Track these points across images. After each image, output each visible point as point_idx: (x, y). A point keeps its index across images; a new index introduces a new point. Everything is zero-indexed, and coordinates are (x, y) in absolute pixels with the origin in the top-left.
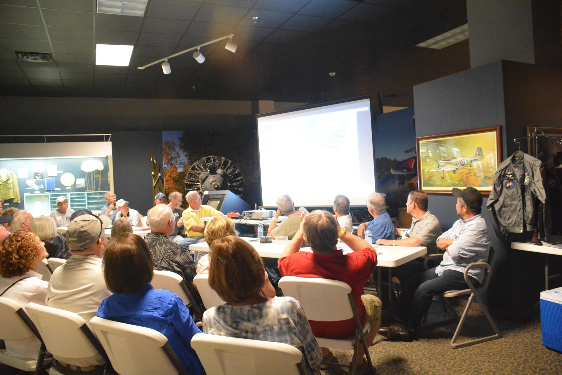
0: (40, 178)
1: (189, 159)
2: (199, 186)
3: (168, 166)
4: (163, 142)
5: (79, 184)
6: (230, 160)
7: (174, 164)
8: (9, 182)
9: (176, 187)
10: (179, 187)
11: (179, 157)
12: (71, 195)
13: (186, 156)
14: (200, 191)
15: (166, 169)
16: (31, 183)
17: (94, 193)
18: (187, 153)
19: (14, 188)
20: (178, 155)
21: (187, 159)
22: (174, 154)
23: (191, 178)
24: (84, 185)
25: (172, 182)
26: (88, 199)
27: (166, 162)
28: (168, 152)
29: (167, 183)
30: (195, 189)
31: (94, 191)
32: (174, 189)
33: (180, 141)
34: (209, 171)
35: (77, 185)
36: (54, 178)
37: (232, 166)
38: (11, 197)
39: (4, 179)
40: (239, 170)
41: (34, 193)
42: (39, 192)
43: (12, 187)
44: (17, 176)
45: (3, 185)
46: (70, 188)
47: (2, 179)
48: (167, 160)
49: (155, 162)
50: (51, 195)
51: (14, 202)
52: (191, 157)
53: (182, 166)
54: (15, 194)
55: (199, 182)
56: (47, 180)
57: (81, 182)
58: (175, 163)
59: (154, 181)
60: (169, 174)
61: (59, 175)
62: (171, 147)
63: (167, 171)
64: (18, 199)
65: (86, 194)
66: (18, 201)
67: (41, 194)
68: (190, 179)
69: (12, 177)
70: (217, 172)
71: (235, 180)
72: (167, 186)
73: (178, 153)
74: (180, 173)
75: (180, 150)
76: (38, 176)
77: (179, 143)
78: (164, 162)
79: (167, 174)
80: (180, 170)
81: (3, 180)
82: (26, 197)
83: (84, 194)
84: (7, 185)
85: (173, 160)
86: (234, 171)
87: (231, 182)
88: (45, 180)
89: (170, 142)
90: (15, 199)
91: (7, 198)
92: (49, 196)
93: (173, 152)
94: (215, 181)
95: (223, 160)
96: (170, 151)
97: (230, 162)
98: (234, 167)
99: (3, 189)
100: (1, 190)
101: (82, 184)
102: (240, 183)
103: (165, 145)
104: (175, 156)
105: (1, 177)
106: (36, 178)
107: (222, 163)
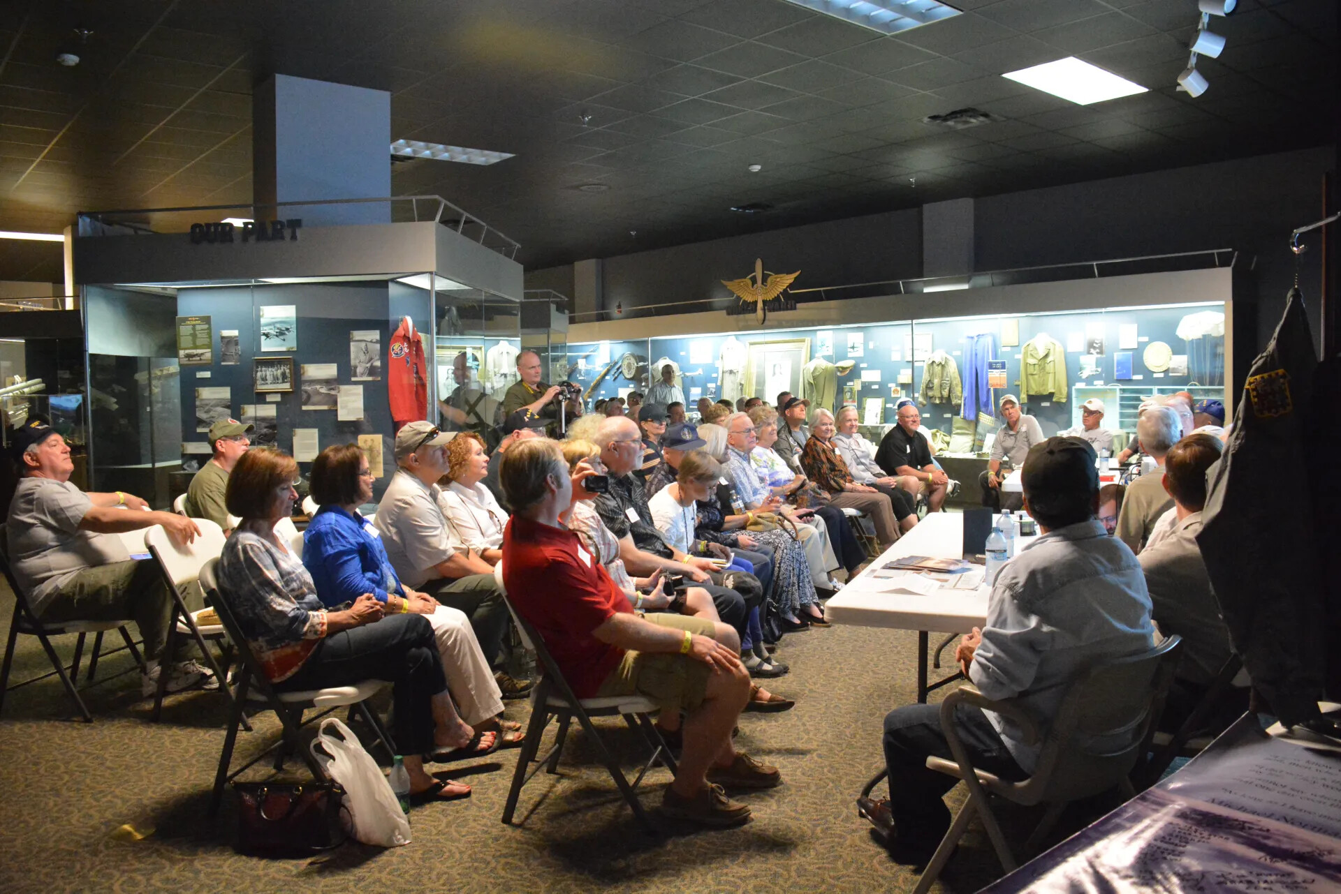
0: (1098, 353)
5: (1177, 367)
8: (1049, 359)
12: (1160, 391)
16: (1087, 363)
17: (1202, 389)
19: (1056, 373)
24: (1186, 371)
31: (1202, 384)
35: (1172, 370)
36: (1131, 353)
38: (1051, 391)
39: (1042, 355)
41: (1093, 385)
42: (1102, 382)
43: (1053, 370)
44: (1065, 348)
45: (1039, 366)
46: (1162, 375)
47: (1037, 353)
50: (1122, 390)
51: (1054, 400)
54: (1057, 385)
56: (1118, 356)
57: (1180, 363)
61: (1141, 347)
64: (1061, 394)
66: (1060, 398)
67: (1105, 387)
76: (1095, 348)
82: (1078, 390)
84: (1045, 364)
88: (1115, 356)
90: (1056, 395)
91: (1045, 393)
92: (1118, 391)
99: (1038, 373)
100: (1036, 375)
101: (1183, 368)
105: (1036, 349)
106: (1091, 352)
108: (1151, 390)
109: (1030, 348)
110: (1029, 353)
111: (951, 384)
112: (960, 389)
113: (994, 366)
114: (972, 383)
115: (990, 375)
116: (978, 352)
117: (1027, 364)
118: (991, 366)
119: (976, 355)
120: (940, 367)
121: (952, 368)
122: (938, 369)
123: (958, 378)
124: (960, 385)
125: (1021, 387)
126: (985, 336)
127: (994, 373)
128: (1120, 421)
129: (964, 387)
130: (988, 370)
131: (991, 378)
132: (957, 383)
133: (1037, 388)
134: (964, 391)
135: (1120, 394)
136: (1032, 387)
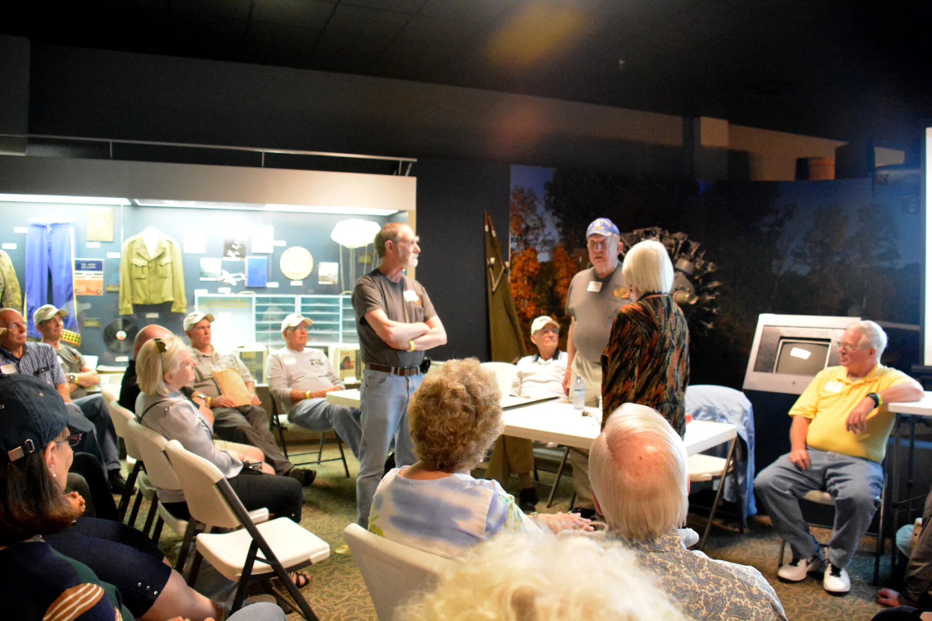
0: (237, 256)
1: (564, 234)
3: (518, 245)
4: (512, 190)
5: (326, 276)
6: (694, 241)
7: (532, 243)
8: (164, 261)
9: (534, 295)
10: (539, 297)
11: (543, 226)
12: (304, 301)
13: (558, 225)
15: (513, 252)
16: (212, 268)
18: (559, 220)
19: (173, 278)
20: (542, 223)
21: (560, 234)
22: (533, 220)
24: (336, 280)
25: (526, 282)
26: (344, 311)
27: (516, 237)
28: (520, 213)
29: (514, 285)
32: (529, 300)
33: (547, 192)
35: (320, 278)
36: (265, 257)
37: (702, 254)
38: (167, 300)
39: (153, 255)
40: (715, 266)
41: (217, 292)
42: (229, 289)
43: (170, 275)
44: (182, 249)
45: (149, 268)
46: (300, 283)
47: (147, 252)
48: (517, 233)
49: (494, 233)
50: (257, 298)
51: (173, 310)
52: (568, 231)
53: (547, 248)
54: (176, 292)
56: (250, 260)
57: (330, 271)
58: (532, 240)
59: (493, 279)
60: (520, 264)
61: (278, 253)
62: (528, 204)
63: (516, 259)
64: (182, 303)
65: (341, 301)
66: (181, 308)
67: (233, 295)
69: (171, 248)
71: (705, 287)
72: (514, 291)
73: (540, 219)
74: (543, 264)
75: (546, 211)
76: (233, 250)
77: (545, 195)
78: (510, 236)
79: (514, 264)
80: (543, 257)
81: (150, 257)
82: (201, 299)
83: (336, 301)
84: (160, 267)
85: (530, 232)
86: (704, 267)
87: (699, 291)
88: (246, 260)
89: (526, 191)
90: (174, 304)
91: (157, 301)
92: (254, 301)
93: (530, 216)
94: (682, 289)
95: (683, 239)
96: (526, 211)
97: (694, 246)
98: (704, 258)
99: (147, 277)
100: (144, 279)
101: (333, 276)
102: (717, 297)
103: (514, 198)
104: (535, 225)
105: (145, 247)
106: (228, 254)
107: (680, 246)
108: (294, 298)
109: (137, 245)
110: (134, 252)
111: (4, 288)
112: (19, 296)
113: (84, 266)
114: (42, 286)
115: (75, 278)
116: (53, 245)
117: (131, 266)
118: (79, 267)
119: (49, 250)
121: (6, 266)
123: (15, 281)
124: (19, 290)
125: (121, 294)
126: (64, 226)
127: (84, 275)
128: (257, 334)
129: (28, 293)
130: (74, 271)
131: (80, 283)
132: (15, 287)
133: (146, 296)
134: (28, 298)
135: (257, 303)
136: (138, 295)
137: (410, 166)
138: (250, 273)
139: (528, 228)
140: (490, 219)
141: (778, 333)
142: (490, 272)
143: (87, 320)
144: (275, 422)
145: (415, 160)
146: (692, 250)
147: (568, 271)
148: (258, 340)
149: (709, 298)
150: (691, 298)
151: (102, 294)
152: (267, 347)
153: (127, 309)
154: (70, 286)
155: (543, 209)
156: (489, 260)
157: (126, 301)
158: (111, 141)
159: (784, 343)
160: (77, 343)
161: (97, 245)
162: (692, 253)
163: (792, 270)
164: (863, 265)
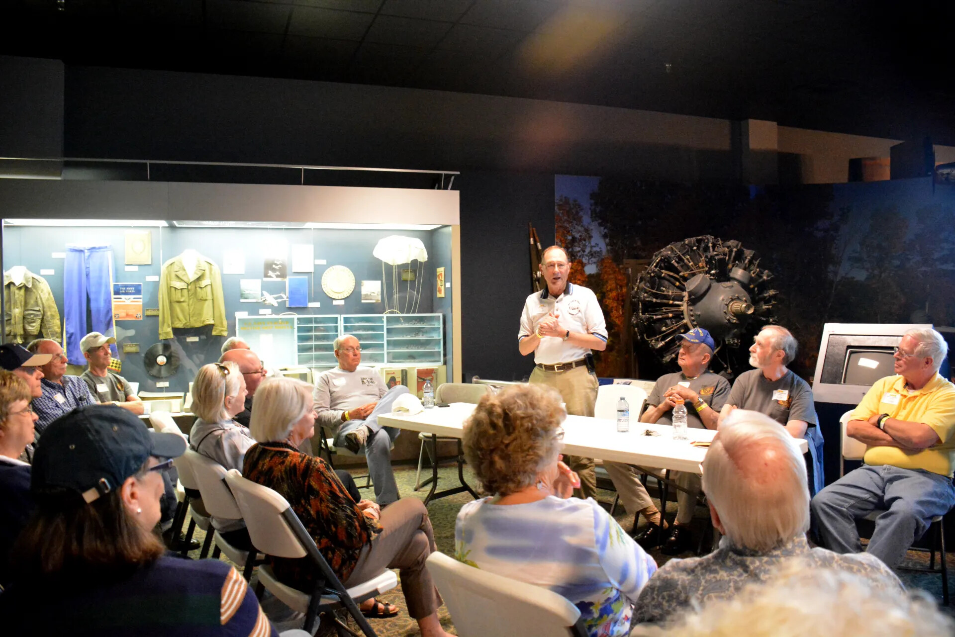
0: (277, 276)
1: (611, 245)
2: (682, 308)
4: (556, 201)
5: (369, 294)
6: (748, 248)
7: (579, 255)
8: (203, 283)
11: (591, 237)
12: (346, 320)
13: (605, 236)
14: (685, 321)
16: (252, 288)
17: (402, 317)
18: (606, 230)
19: (213, 300)
20: (589, 234)
21: (607, 245)
22: (580, 232)
23: (664, 289)
24: (379, 298)
26: (389, 331)
28: (566, 224)
30: (670, 315)
31: (402, 312)
33: (593, 201)
34: (713, 272)
35: (363, 297)
36: (306, 277)
37: (757, 262)
38: (207, 323)
39: (192, 277)
40: (770, 273)
41: (258, 314)
42: (270, 311)
44: (222, 270)
45: (189, 291)
46: (342, 303)
47: (186, 275)
49: (539, 247)
50: (298, 319)
51: (214, 333)
52: (615, 241)
53: (594, 260)
54: (217, 314)
55: (682, 300)
56: (290, 279)
57: (372, 289)
58: (579, 251)
61: (319, 272)
62: (573, 214)
64: (222, 326)
65: (385, 320)
66: (222, 331)
67: (274, 316)
68: (658, 289)
70: (731, 275)
71: (761, 296)
73: (587, 230)
74: (591, 276)
75: (593, 221)
76: (274, 270)
77: (591, 205)
80: (590, 269)
81: (189, 280)
82: (239, 320)
83: (381, 319)
84: (198, 289)
85: (576, 244)
86: (759, 275)
87: (755, 301)
88: (287, 280)
89: (571, 202)
90: (214, 327)
91: (198, 325)
92: (296, 321)
93: (576, 226)
94: (738, 298)
95: (736, 247)
96: (571, 222)
97: (749, 254)
98: (759, 266)
99: (187, 300)
100: (183, 302)
101: (376, 294)
102: (773, 305)
103: (560, 210)
104: (580, 236)
105: (185, 270)
106: (269, 275)
107: (734, 254)
108: (337, 318)
109: (176, 267)
110: (173, 274)
111: (43, 315)
112: (58, 322)
113: (122, 290)
114: (81, 313)
115: (114, 303)
116: (91, 270)
117: (170, 288)
118: (117, 293)
119: (87, 275)
120: (22, 292)
121: (45, 292)
122: (19, 295)
123: (53, 307)
124: (58, 317)
125: (160, 318)
126: (102, 250)
127: (123, 299)
128: (299, 355)
129: (68, 319)
130: (113, 296)
131: (118, 307)
132: (53, 313)
133: (186, 319)
134: (67, 325)
135: (298, 324)
136: (178, 318)
137: (453, 178)
138: (291, 293)
139: (574, 240)
140: (535, 231)
141: (844, 342)
142: (536, 286)
143: (126, 346)
144: (323, 446)
145: (458, 173)
146: (746, 258)
147: (617, 284)
148: (301, 362)
149: (765, 307)
150: (748, 307)
151: (142, 319)
152: (310, 368)
153: (167, 333)
154: (109, 311)
155: (589, 220)
156: (536, 273)
157: (166, 325)
158: (148, 162)
159: (851, 353)
160: (117, 369)
161: (136, 269)
162: (747, 261)
163: (849, 276)
164: (923, 269)
